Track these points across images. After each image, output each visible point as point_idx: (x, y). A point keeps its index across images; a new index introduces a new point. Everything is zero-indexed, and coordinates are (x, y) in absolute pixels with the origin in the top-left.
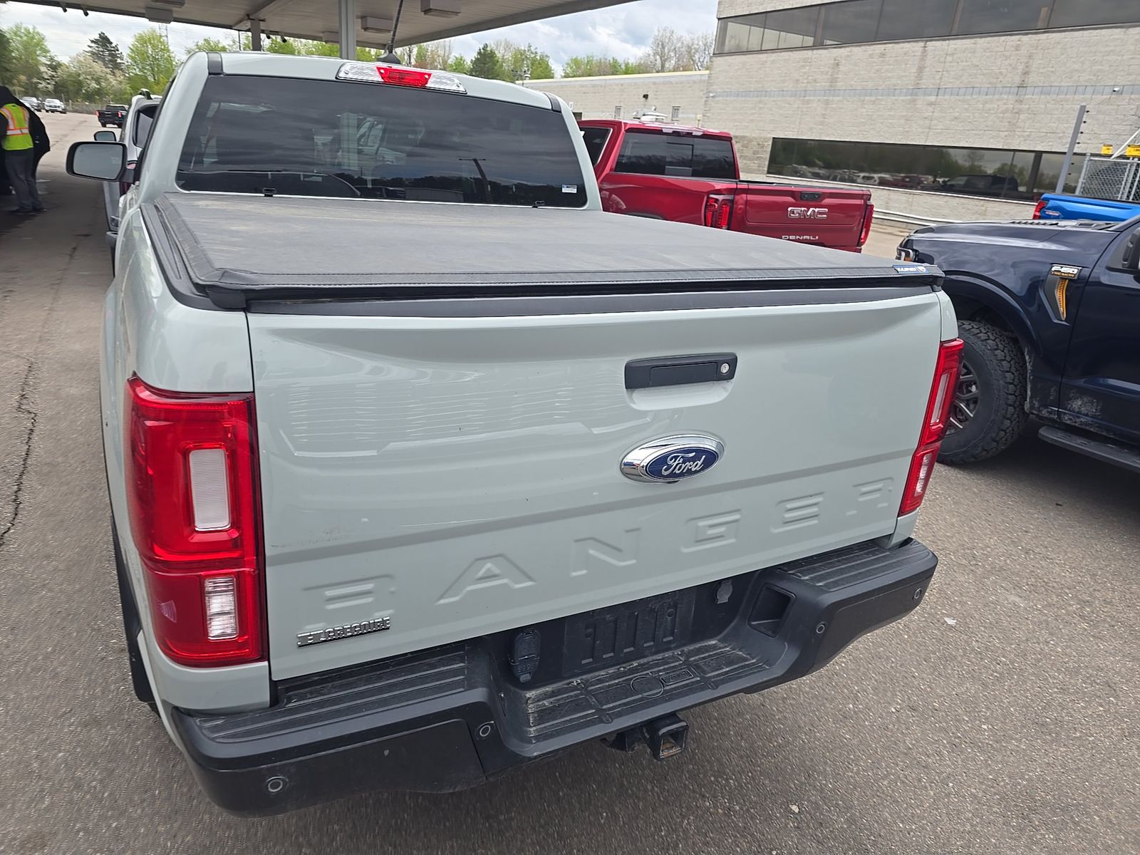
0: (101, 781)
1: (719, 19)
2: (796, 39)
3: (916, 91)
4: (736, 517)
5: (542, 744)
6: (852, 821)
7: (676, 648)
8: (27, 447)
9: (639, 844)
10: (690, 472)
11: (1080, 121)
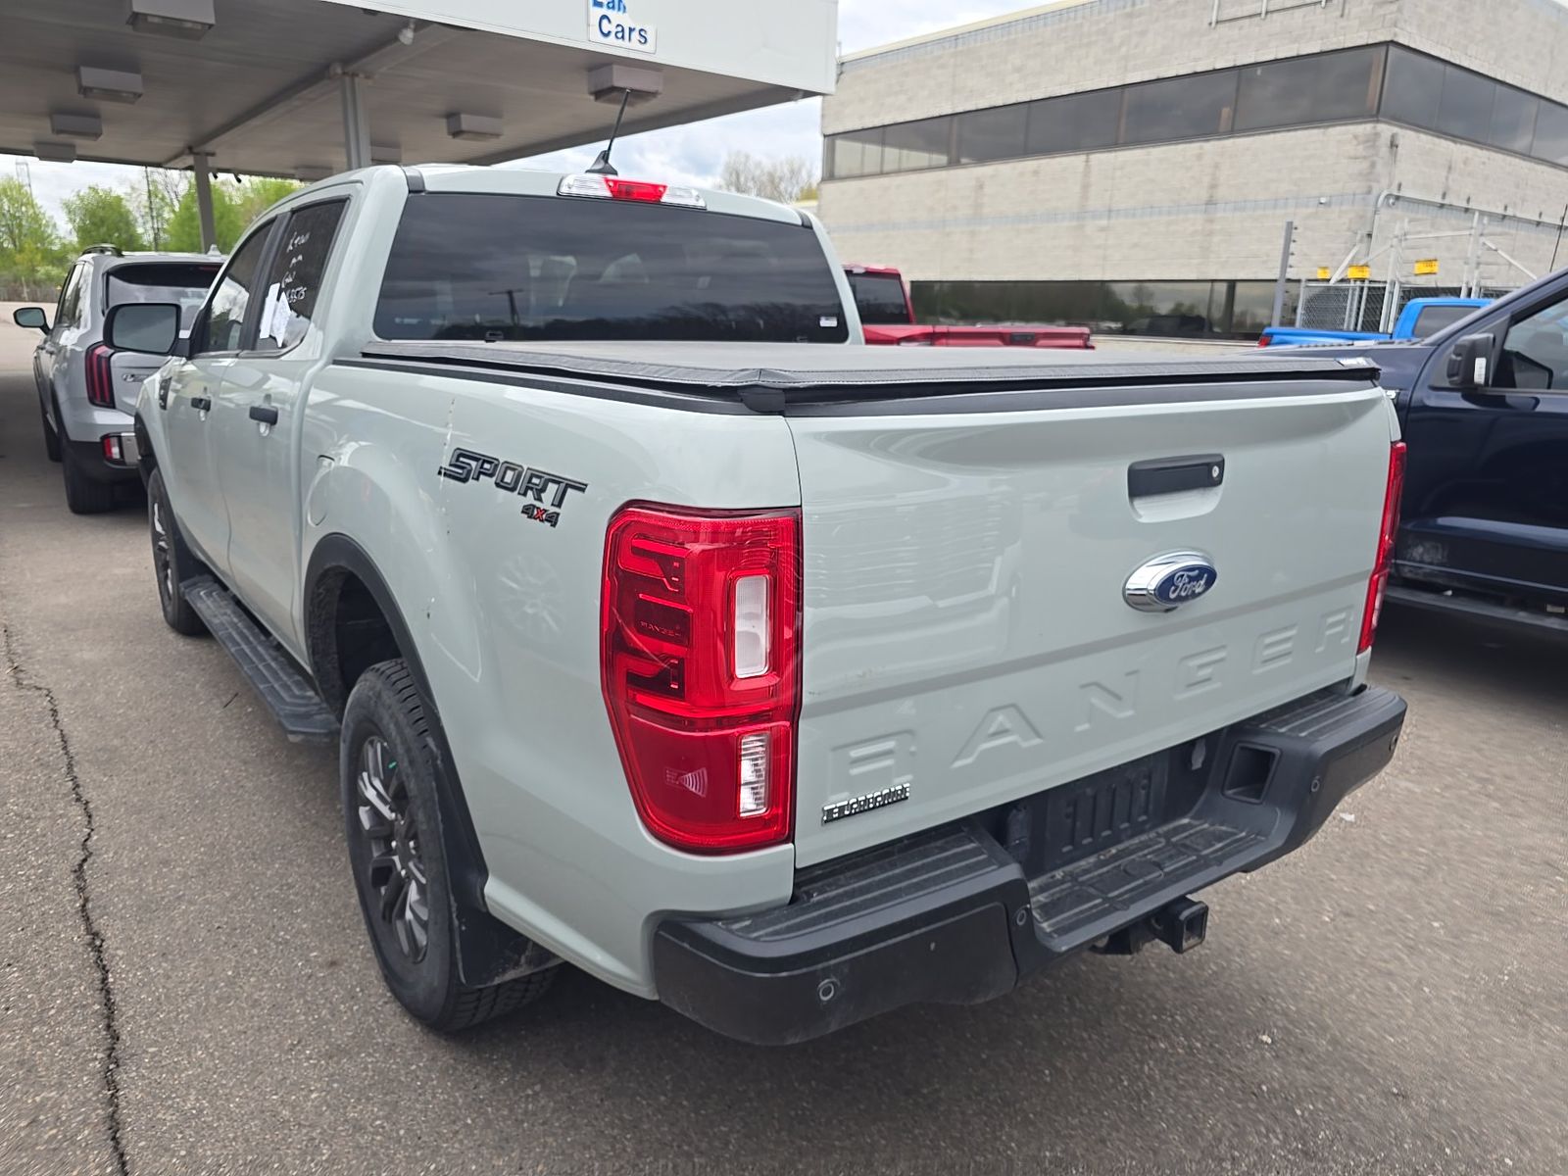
0: (386, 1118)
1: (825, 136)
2: (921, 158)
3: (1082, 214)
4: (1221, 654)
5: (1066, 938)
6: (1334, 1042)
7: (1151, 829)
8: (58, 732)
9: (1103, 1098)
10: (1194, 595)
11: (1288, 240)
